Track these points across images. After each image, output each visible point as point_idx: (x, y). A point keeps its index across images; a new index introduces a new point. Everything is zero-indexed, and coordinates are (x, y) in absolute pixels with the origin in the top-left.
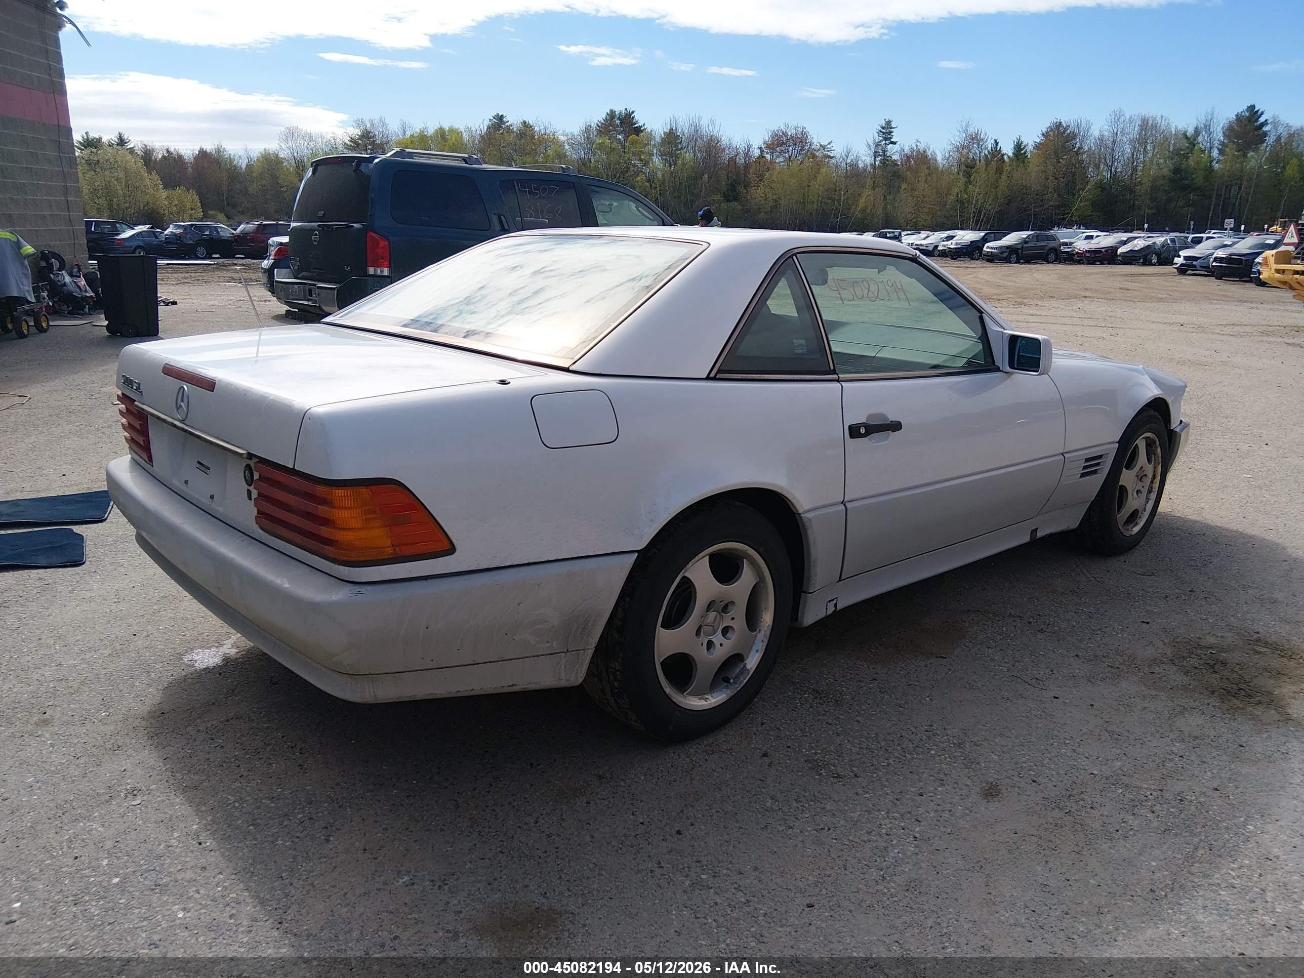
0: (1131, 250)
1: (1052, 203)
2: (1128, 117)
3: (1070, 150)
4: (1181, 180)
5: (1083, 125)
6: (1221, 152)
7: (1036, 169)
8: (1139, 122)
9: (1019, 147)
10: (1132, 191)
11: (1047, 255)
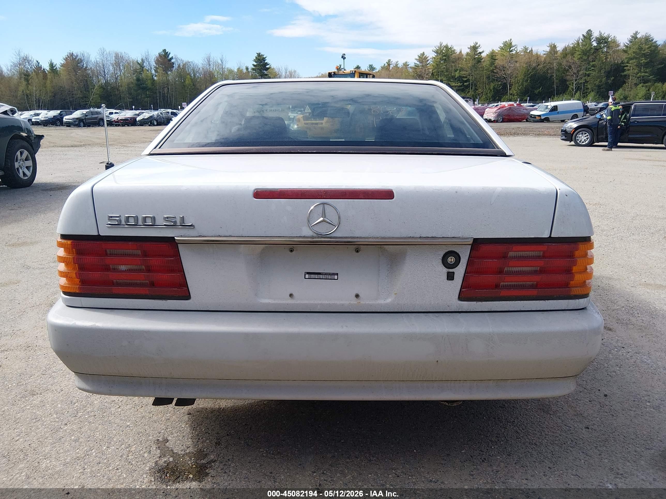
0: (143, 119)
1: (78, 96)
2: (108, 52)
3: (82, 68)
4: (141, 85)
5: (86, 54)
6: (156, 71)
7: (65, 78)
8: (114, 55)
9: (52, 65)
10: (118, 90)
11: (99, 122)
